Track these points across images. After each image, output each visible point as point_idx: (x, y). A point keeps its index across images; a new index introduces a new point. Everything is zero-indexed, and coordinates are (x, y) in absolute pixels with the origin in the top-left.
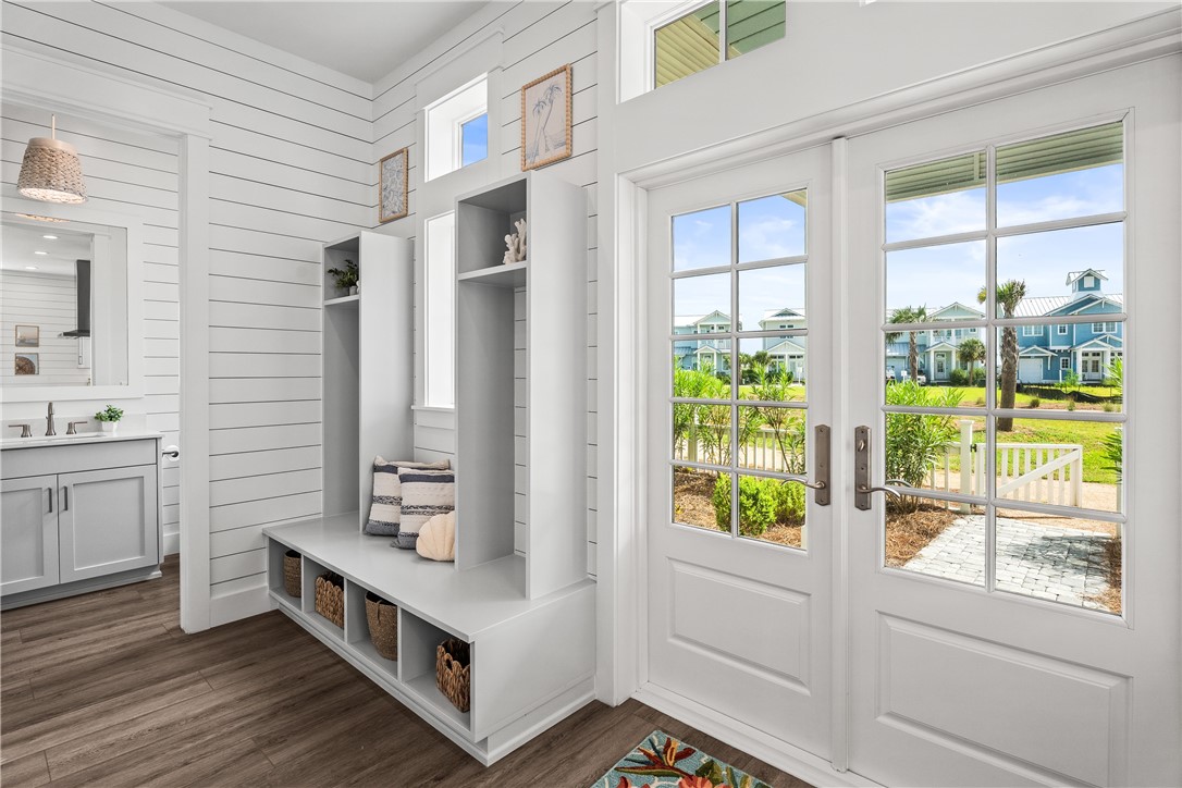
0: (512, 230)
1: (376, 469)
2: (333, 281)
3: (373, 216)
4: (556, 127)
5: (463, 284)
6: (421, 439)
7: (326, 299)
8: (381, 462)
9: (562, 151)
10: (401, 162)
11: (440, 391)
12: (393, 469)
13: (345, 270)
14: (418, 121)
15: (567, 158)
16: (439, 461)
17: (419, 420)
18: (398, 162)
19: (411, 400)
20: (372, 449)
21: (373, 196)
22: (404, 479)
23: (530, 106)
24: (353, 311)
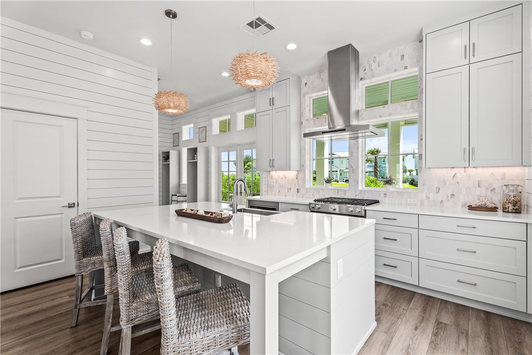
0: (196, 154)
1: (173, 195)
2: (164, 159)
3: (172, 145)
4: (204, 136)
5: (188, 162)
6: (182, 190)
7: (162, 162)
8: (174, 194)
9: (205, 140)
10: (177, 135)
11: (185, 181)
12: (176, 195)
13: (166, 157)
14: (181, 128)
15: (205, 141)
16: (185, 193)
17: (181, 186)
18: (176, 135)
19: (179, 182)
20: (172, 192)
21: (172, 141)
22: (178, 196)
23: (200, 131)
24: (168, 165)
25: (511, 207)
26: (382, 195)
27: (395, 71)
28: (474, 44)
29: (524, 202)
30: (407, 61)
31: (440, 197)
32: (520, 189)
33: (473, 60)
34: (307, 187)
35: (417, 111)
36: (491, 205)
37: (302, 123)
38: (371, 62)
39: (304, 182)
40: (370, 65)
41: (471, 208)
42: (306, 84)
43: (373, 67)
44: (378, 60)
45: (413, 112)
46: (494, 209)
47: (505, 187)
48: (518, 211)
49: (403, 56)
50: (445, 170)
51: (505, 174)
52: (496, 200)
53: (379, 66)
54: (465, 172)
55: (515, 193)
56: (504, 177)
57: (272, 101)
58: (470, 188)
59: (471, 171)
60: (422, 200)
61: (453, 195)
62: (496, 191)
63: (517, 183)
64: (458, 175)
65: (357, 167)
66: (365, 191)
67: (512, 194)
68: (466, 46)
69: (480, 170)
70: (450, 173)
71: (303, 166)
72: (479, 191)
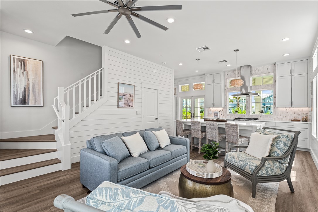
15: (175, 95)
25: (304, 120)
26: (260, 117)
27: (265, 73)
28: (293, 70)
29: (308, 118)
30: (269, 70)
31: (281, 117)
32: (307, 114)
33: (293, 74)
34: (227, 114)
35: (273, 88)
36: (298, 119)
37: (225, 89)
38: (256, 69)
39: (226, 112)
40: (255, 71)
41: (292, 120)
42: (227, 74)
43: (256, 71)
44: (258, 69)
45: (272, 88)
46: (299, 121)
47: (303, 114)
48: (306, 121)
49: (268, 69)
50: (283, 108)
51: (303, 110)
52: (300, 118)
53: (258, 71)
54: (290, 109)
55: (306, 116)
56: (302, 111)
57: (213, 81)
58: (291, 114)
59: (292, 109)
60: (275, 118)
61: (286, 116)
62: (300, 115)
63: (307, 112)
64: (288, 110)
65: (250, 107)
66: (252, 115)
67: (305, 116)
68: (290, 70)
69: (295, 108)
70: (285, 109)
71: (226, 106)
72: (294, 115)
